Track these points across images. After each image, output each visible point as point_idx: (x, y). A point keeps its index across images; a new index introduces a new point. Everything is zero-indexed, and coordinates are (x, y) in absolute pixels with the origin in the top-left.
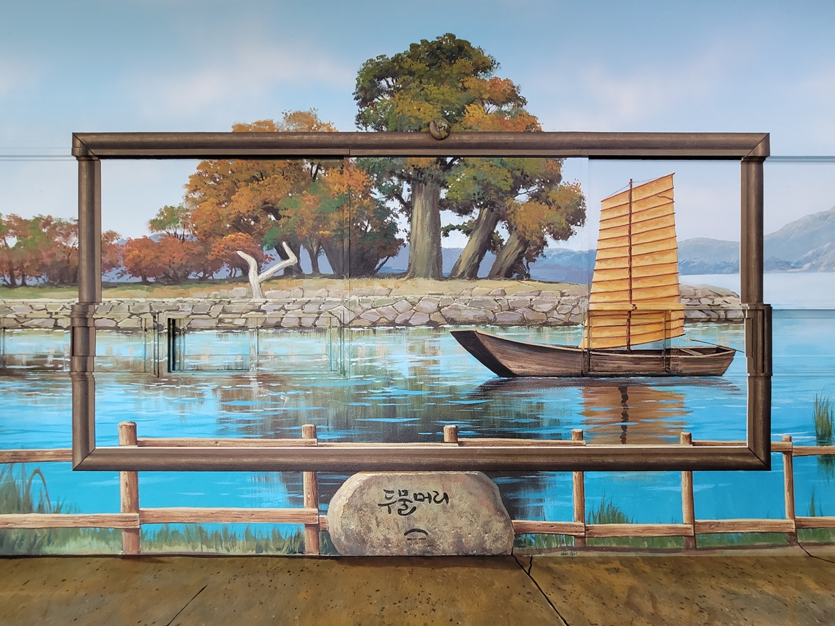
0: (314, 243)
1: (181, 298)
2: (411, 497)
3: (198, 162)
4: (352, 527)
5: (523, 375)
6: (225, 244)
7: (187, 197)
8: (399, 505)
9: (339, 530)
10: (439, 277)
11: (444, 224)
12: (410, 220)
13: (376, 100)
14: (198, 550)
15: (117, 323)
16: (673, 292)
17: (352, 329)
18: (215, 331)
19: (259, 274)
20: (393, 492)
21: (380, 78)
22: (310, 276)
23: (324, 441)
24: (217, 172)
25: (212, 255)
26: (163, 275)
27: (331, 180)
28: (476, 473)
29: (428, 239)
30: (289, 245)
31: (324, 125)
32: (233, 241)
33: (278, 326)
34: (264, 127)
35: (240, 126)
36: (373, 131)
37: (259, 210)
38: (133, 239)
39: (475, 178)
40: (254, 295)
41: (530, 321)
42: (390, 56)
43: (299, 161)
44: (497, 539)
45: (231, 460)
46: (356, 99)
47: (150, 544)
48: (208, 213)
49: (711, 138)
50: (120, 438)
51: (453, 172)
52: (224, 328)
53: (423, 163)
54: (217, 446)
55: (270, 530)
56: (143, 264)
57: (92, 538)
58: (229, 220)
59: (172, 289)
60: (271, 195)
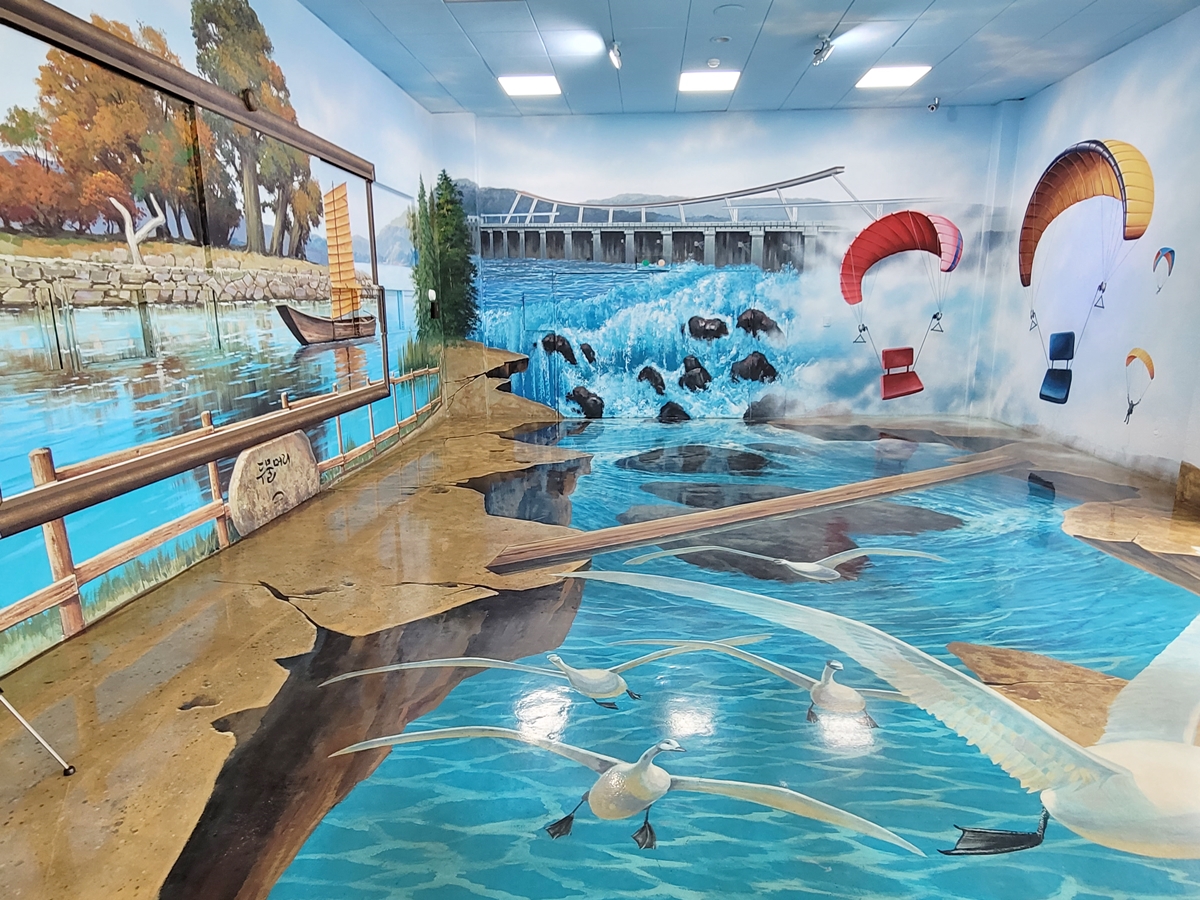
0: (175, 201)
2: (272, 464)
3: (47, 47)
5: (311, 343)
6: (96, 185)
7: (41, 99)
8: (267, 475)
9: (238, 513)
10: (264, 252)
11: (262, 201)
12: (243, 191)
13: (207, 45)
15: (2, 295)
16: (355, 275)
17: (222, 304)
18: (100, 308)
19: (135, 232)
20: (262, 463)
21: (207, 21)
22: (178, 241)
23: (217, 426)
24: (71, 74)
25: (85, 198)
26: (31, 221)
27: (179, 125)
29: (255, 213)
30: (156, 198)
31: (173, 56)
32: (104, 181)
34: (123, 33)
35: (98, 19)
36: (209, 81)
37: (123, 145)
40: (134, 259)
41: (309, 296)
43: (151, 90)
46: (194, 35)
47: (93, 609)
48: (71, 133)
50: (34, 475)
51: (261, 148)
52: (109, 304)
53: (244, 131)
54: (139, 456)
55: (194, 536)
56: (1, 198)
57: (24, 638)
58: (95, 150)
59: (46, 243)
60: (131, 128)
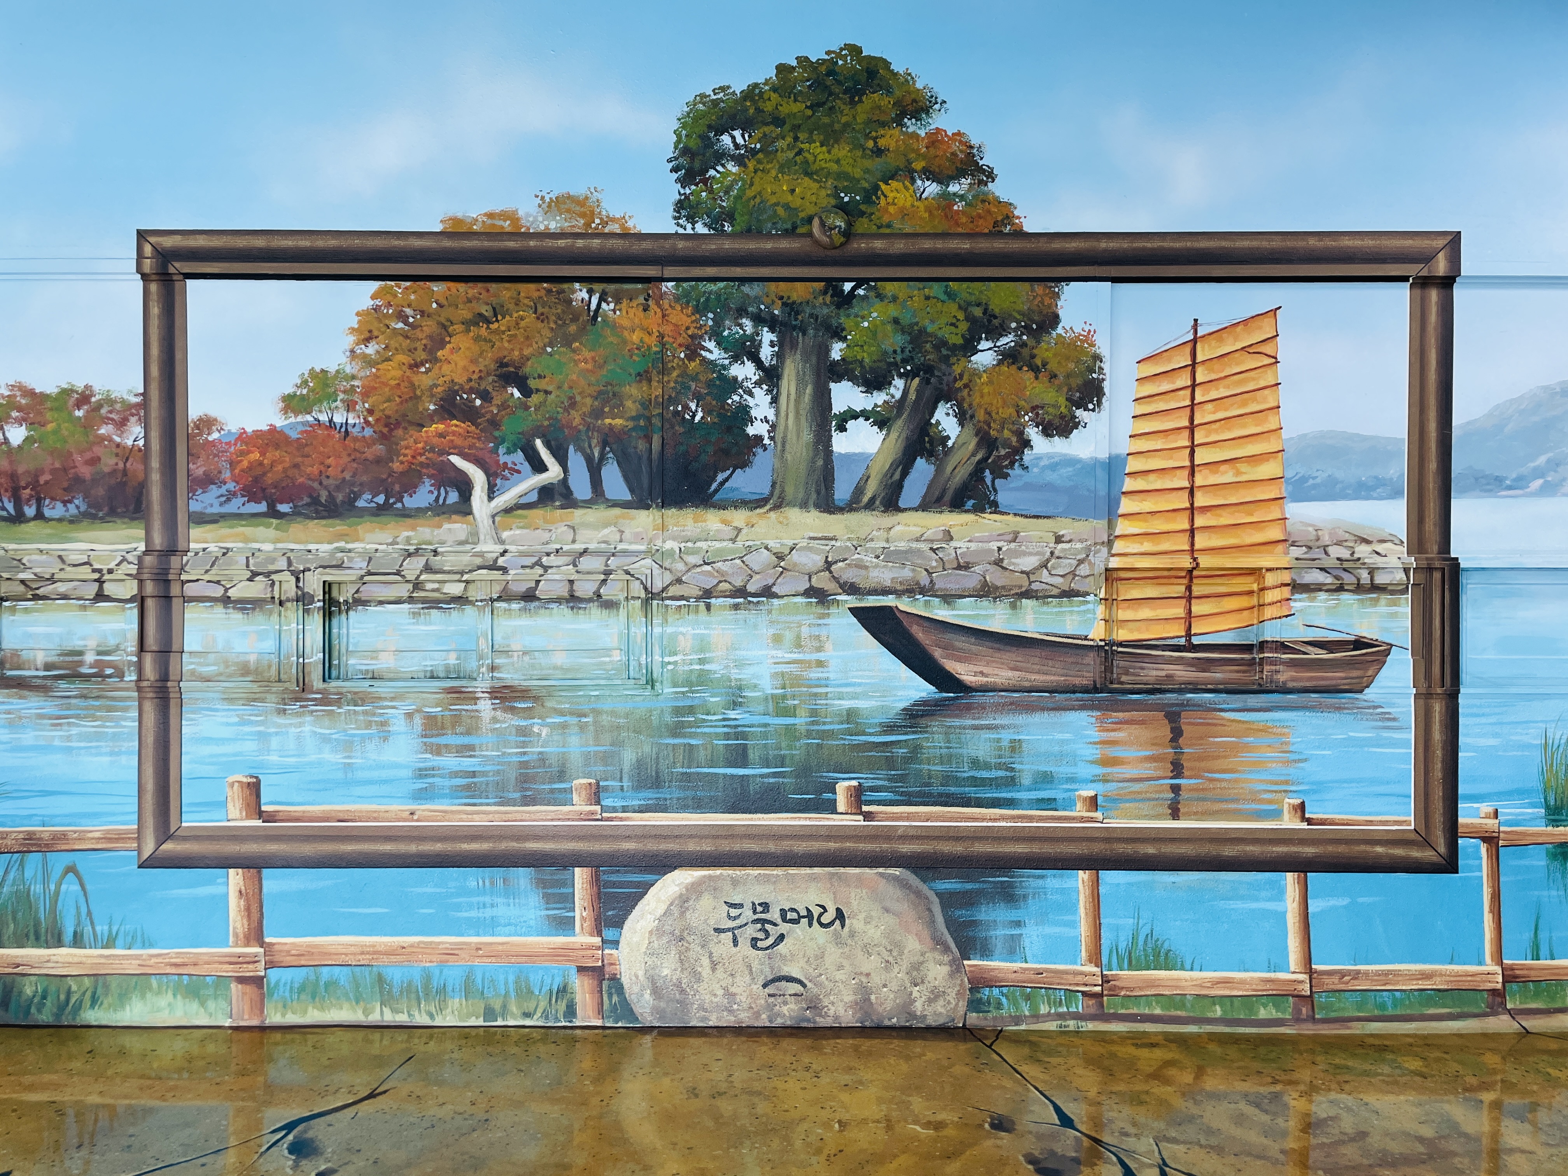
0: (594, 442)
1: (342, 544)
2: (774, 915)
3: (373, 286)
4: (666, 972)
5: (984, 689)
6: (426, 442)
7: (352, 351)
8: (752, 931)
9: (641, 978)
10: (828, 506)
11: (838, 407)
12: (775, 401)
13: (712, 172)
14: (375, 1018)
15: (226, 590)
16: (1275, 533)
17: (668, 602)
18: (406, 606)
19: (490, 498)
20: (741, 906)
21: (720, 132)
22: (588, 504)
23: (614, 810)
24: (409, 306)
25: (402, 463)
26: (306, 500)
27: (625, 323)
28: (897, 871)
29: (807, 436)
30: (548, 445)
31: (613, 220)
32: (442, 435)
33: (529, 596)
34: (501, 223)
35: (456, 221)
36: (705, 231)
37: (491, 379)
38: (249, 430)
39: (896, 321)
40: (482, 537)
41: (997, 588)
42: (739, 87)
43: (565, 286)
44: (935, 996)
45: (439, 847)
46: (675, 170)
47: (285, 1006)
48: (393, 383)
49: (1347, 242)
50: (230, 805)
51: (856, 310)
52: (424, 601)
53: (799, 292)
54: (413, 821)
55: (511, 978)
56: (270, 478)
57: (175, 995)
58: (432, 396)
59: (325, 526)
60: (513, 350)
